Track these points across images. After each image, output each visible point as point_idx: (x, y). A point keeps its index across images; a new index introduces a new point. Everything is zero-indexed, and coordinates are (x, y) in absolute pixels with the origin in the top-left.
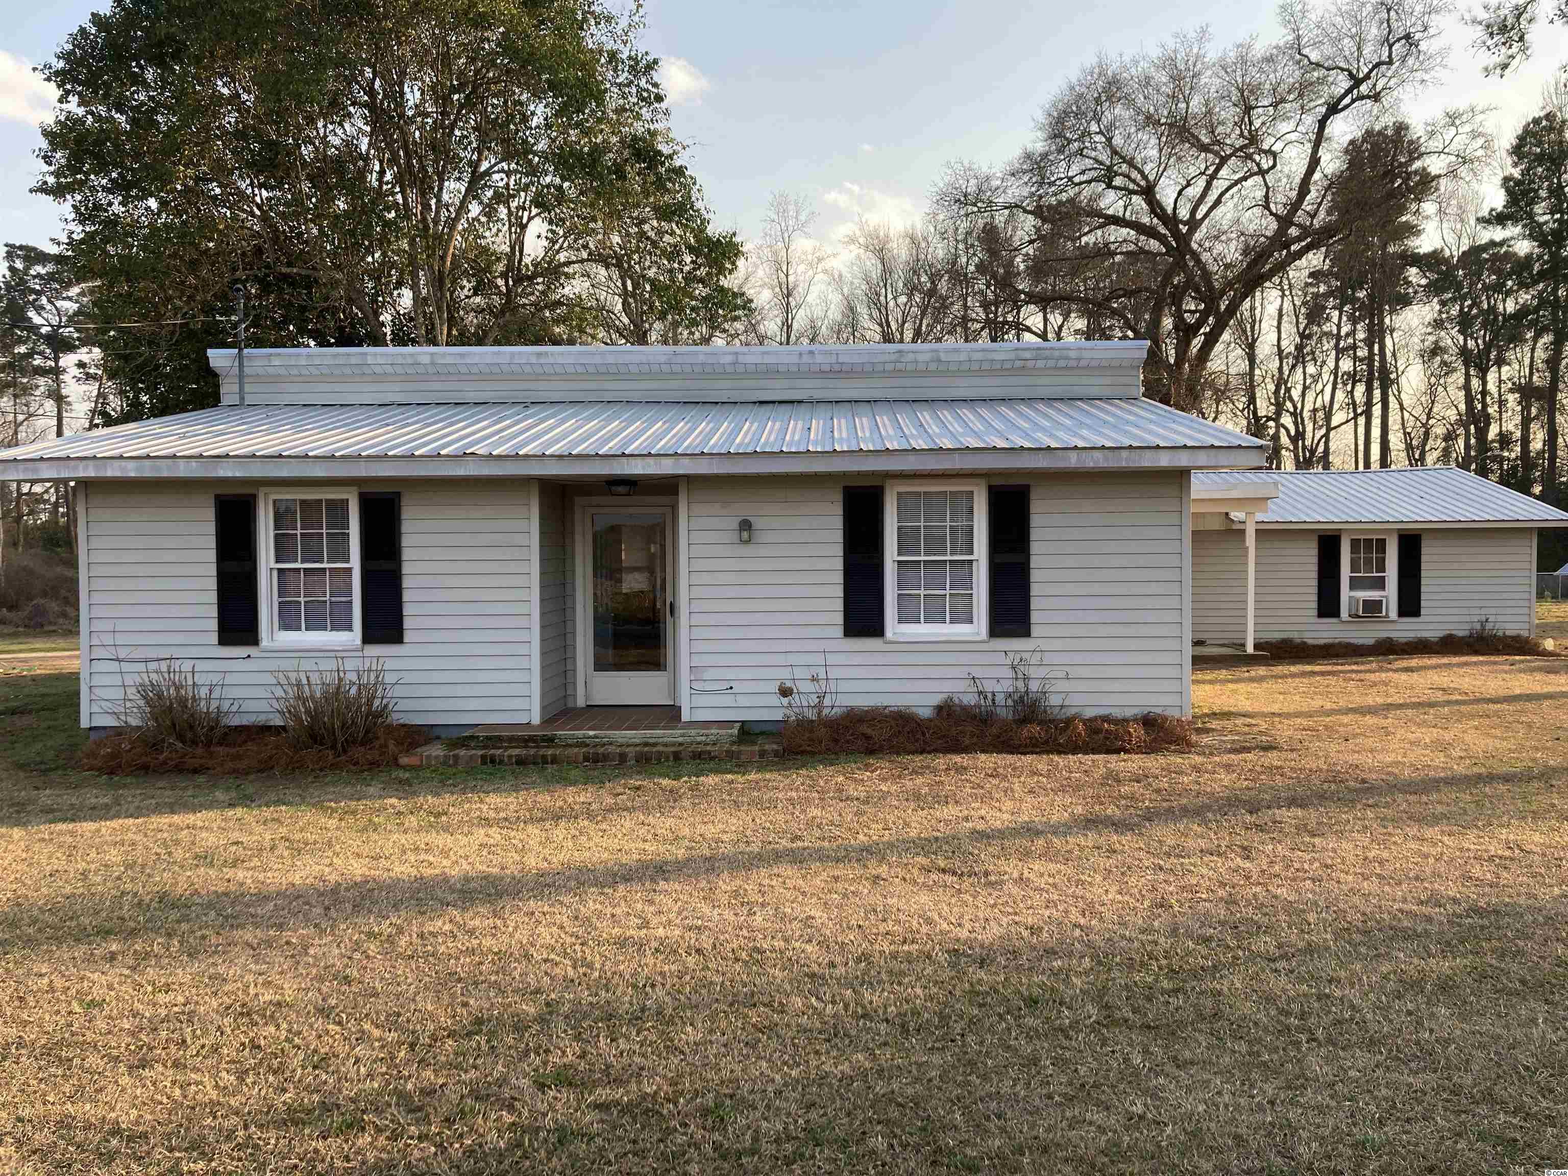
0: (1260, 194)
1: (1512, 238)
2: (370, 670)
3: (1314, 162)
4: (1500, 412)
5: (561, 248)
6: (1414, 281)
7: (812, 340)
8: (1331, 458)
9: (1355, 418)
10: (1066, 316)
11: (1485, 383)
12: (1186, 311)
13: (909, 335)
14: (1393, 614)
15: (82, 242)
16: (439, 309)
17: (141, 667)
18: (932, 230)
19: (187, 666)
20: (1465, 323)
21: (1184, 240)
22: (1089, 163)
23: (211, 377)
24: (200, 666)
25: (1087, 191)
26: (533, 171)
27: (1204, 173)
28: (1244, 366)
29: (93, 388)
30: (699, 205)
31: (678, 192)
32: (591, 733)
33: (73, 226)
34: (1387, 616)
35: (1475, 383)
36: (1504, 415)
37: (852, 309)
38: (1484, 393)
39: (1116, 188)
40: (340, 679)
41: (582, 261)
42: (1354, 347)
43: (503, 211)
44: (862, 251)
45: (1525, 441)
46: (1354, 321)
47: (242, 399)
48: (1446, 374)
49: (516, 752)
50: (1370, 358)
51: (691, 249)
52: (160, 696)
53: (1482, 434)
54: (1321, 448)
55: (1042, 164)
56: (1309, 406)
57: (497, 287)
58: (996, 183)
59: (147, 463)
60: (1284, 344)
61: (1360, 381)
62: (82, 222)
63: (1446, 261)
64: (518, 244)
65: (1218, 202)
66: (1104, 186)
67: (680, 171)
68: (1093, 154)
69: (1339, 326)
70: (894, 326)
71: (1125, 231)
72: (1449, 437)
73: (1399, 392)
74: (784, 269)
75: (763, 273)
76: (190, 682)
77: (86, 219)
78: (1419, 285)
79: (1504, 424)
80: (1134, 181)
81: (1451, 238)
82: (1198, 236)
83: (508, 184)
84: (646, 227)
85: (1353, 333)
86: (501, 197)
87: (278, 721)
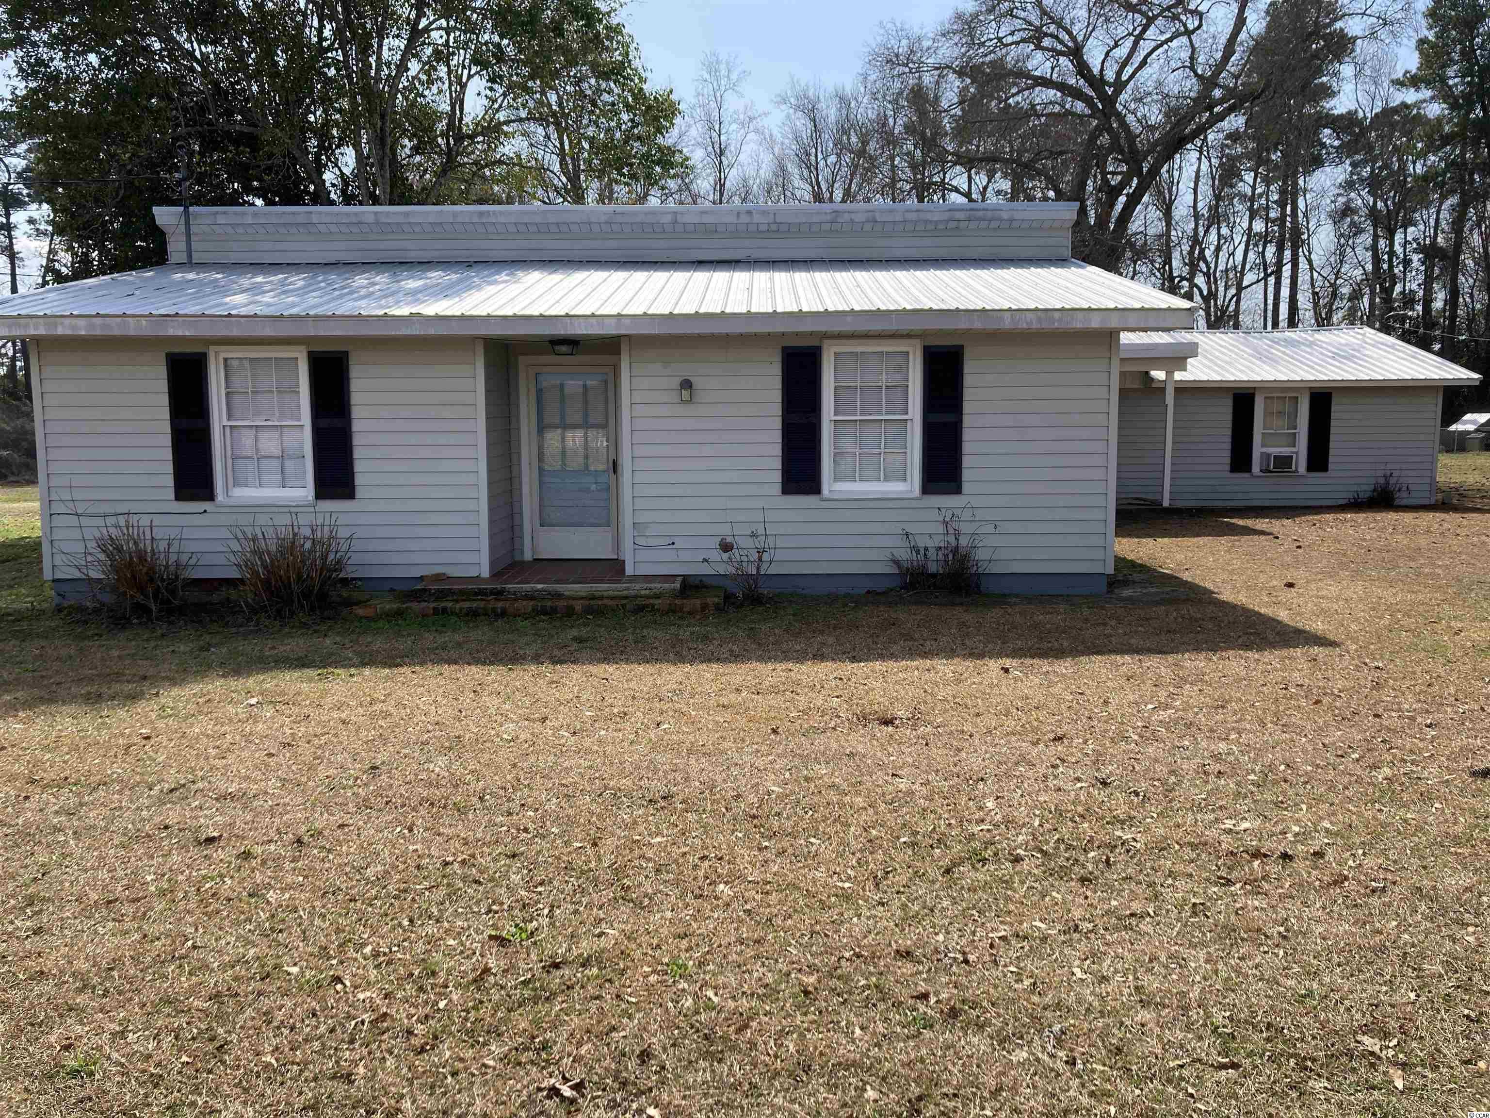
0: (1185, 55)
1: (1425, 101)
2: (323, 526)
3: (1240, 22)
4: (1404, 273)
5: (500, 106)
6: (1328, 142)
7: (744, 200)
8: (1241, 317)
9: (1265, 278)
10: (991, 177)
11: (1392, 244)
12: (1109, 173)
13: (838, 195)
14: (1302, 468)
15: (25, 98)
16: (382, 167)
17: (100, 522)
18: (862, 90)
19: (145, 521)
20: (1374, 184)
21: (1110, 102)
22: (1018, 24)
23: (158, 235)
24: (158, 520)
25: (1014, 52)
26: (472, 28)
27: (1130, 34)
28: (1161, 227)
29: (43, 245)
30: (636, 63)
31: (616, 50)
32: (540, 586)
33: (16, 82)
34: (1296, 471)
35: (1382, 243)
36: (1409, 275)
37: (783, 169)
38: (1392, 253)
39: (1044, 49)
40: (295, 535)
41: (520, 120)
42: (1267, 208)
43: (442, 70)
44: (792, 111)
45: (1427, 302)
46: (1268, 182)
47: (190, 256)
48: (1355, 235)
49: (467, 604)
50: (1282, 219)
51: (629, 108)
52: (119, 549)
53: (1387, 292)
54: (1232, 308)
55: (973, 25)
56: (1221, 267)
57: (439, 146)
58: (926, 44)
59: (98, 321)
60: (1200, 205)
61: (1271, 242)
62: (25, 78)
63: (1360, 123)
64: (458, 101)
65: (1143, 63)
66: (1032, 47)
67: (617, 30)
68: (1023, 14)
69: (1254, 188)
70: (824, 187)
71: (1052, 92)
72: (1355, 296)
73: (1310, 253)
74: (717, 128)
75: (696, 132)
76: (148, 536)
77: (28, 75)
78: (1332, 146)
79: (1408, 284)
80: (1061, 42)
81: (1364, 100)
82: (1124, 97)
83: (447, 41)
84: (585, 86)
85: (1267, 193)
86: (441, 55)
87: (235, 574)
